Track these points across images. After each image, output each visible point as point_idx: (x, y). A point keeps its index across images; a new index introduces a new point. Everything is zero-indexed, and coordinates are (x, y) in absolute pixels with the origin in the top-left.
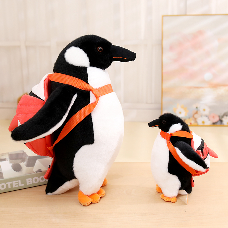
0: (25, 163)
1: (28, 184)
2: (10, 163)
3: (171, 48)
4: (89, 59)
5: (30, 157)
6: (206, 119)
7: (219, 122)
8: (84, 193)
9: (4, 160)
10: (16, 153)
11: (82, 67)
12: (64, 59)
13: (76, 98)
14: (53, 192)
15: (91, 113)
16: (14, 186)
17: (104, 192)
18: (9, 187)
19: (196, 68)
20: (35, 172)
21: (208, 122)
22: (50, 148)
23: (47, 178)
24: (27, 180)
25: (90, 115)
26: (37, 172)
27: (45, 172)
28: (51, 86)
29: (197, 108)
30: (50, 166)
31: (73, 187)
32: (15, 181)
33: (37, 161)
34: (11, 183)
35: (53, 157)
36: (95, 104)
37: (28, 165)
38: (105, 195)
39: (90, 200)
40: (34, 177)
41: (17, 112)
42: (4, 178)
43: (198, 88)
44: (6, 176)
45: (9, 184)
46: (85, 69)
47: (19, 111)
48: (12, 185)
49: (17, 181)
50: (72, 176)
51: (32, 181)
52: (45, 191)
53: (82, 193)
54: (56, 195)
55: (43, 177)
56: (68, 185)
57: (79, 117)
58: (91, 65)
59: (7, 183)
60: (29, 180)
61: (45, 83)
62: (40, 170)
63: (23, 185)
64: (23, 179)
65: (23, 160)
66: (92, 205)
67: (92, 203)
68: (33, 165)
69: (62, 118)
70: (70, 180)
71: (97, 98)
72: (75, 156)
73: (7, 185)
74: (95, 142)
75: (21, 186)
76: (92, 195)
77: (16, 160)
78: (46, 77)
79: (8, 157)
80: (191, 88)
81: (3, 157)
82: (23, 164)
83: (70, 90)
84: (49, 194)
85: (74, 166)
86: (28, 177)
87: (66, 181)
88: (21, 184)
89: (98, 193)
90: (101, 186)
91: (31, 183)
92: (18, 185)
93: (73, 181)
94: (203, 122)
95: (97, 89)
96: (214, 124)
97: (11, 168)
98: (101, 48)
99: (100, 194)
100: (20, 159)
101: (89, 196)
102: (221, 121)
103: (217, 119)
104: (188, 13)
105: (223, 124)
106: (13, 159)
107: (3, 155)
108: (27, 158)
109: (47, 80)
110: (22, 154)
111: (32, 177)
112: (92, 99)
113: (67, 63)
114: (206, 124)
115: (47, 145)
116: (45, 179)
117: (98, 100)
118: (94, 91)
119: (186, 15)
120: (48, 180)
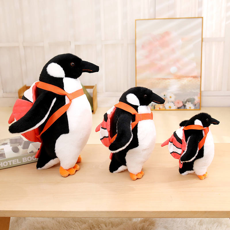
0: (22, 146)
1: (24, 161)
2: (11, 146)
3: (143, 47)
4: (65, 72)
5: (25, 141)
6: (172, 105)
7: (183, 107)
8: (63, 167)
9: (6, 144)
10: (15, 138)
11: (59, 78)
12: (47, 72)
13: (55, 101)
14: (42, 167)
15: (66, 112)
16: (14, 163)
17: (78, 167)
18: (10, 164)
19: (163, 63)
20: (29, 153)
21: (174, 107)
22: (38, 136)
23: (37, 157)
24: (23, 159)
25: (66, 113)
26: (30, 153)
27: (36, 153)
28: (38, 91)
29: (164, 95)
30: (39, 149)
31: (56, 164)
32: (14, 159)
33: (31, 144)
34: (11, 161)
35: (41, 142)
36: (69, 105)
37: (24, 148)
38: (80, 169)
39: (68, 173)
40: (28, 157)
41: (13, 112)
42: (6, 157)
43: (165, 79)
44: (7, 156)
45: (10, 162)
46: (62, 79)
47: (15, 111)
48: (12, 162)
49: (16, 160)
50: (54, 156)
51: (27, 159)
52: (36, 166)
53: (62, 168)
54: (44, 169)
55: (34, 156)
56: (52, 162)
57: (58, 114)
58: (66, 76)
59: (8, 162)
60: (25, 159)
61: (33, 89)
62: (33, 151)
63: (20, 162)
64: (20, 158)
65: (20, 144)
66: (70, 176)
67: (69, 175)
68: (27, 148)
69: (45, 116)
70: (53, 159)
71: (70, 100)
72: (56, 142)
73: (9, 163)
74: (69, 132)
75: (19, 163)
76: (70, 169)
77: (15, 144)
78: (34, 84)
79: (9, 142)
80: (159, 79)
81: (6, 142)
82: (20, 147)
83: (51, 95)
84: (39, 168)
85: (55, 149)
86: (24, 157)
87: (51, 160)
88: (19, 162)
89: (74, 167)
90: (76, 162)
91: (26, 161)
92: (17, 162)
93: (56, 159)
94: (170, 107)
95: (70, 94)
96: (178, 108)
97: (11, 150)
98: (73, 64)
99: (75, 169)
100: (18, 143)
101: (67, 170)
102: (185, 106)
103: (181, 104)
104: (156, 18)
105: (186, 109)
106: (13, 143)
107: (5, 140)
108: (23, 142)
109: (35, 87)
110: (20, 139)
111: (27, 156)
112: (67, 101)
113: (49, 75)
114: (172, 109)
115: (35, 134)
116: (36, 159)
117: (71, 102)
118: (69, 96)
119: (155, 19)
120: (38, 159)
